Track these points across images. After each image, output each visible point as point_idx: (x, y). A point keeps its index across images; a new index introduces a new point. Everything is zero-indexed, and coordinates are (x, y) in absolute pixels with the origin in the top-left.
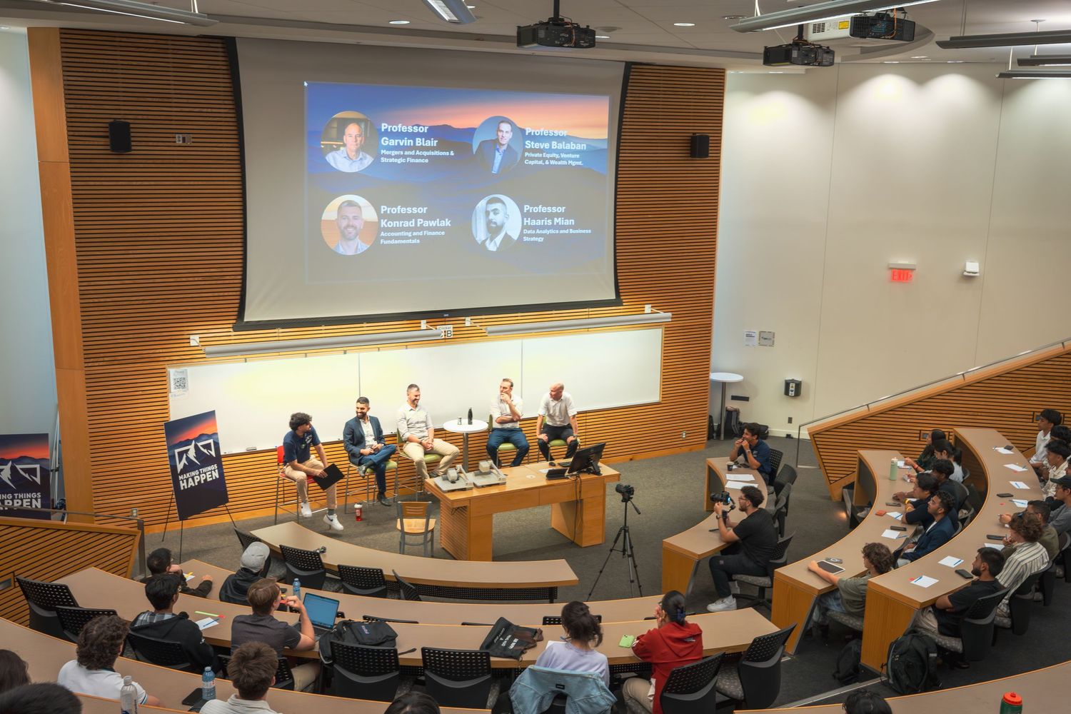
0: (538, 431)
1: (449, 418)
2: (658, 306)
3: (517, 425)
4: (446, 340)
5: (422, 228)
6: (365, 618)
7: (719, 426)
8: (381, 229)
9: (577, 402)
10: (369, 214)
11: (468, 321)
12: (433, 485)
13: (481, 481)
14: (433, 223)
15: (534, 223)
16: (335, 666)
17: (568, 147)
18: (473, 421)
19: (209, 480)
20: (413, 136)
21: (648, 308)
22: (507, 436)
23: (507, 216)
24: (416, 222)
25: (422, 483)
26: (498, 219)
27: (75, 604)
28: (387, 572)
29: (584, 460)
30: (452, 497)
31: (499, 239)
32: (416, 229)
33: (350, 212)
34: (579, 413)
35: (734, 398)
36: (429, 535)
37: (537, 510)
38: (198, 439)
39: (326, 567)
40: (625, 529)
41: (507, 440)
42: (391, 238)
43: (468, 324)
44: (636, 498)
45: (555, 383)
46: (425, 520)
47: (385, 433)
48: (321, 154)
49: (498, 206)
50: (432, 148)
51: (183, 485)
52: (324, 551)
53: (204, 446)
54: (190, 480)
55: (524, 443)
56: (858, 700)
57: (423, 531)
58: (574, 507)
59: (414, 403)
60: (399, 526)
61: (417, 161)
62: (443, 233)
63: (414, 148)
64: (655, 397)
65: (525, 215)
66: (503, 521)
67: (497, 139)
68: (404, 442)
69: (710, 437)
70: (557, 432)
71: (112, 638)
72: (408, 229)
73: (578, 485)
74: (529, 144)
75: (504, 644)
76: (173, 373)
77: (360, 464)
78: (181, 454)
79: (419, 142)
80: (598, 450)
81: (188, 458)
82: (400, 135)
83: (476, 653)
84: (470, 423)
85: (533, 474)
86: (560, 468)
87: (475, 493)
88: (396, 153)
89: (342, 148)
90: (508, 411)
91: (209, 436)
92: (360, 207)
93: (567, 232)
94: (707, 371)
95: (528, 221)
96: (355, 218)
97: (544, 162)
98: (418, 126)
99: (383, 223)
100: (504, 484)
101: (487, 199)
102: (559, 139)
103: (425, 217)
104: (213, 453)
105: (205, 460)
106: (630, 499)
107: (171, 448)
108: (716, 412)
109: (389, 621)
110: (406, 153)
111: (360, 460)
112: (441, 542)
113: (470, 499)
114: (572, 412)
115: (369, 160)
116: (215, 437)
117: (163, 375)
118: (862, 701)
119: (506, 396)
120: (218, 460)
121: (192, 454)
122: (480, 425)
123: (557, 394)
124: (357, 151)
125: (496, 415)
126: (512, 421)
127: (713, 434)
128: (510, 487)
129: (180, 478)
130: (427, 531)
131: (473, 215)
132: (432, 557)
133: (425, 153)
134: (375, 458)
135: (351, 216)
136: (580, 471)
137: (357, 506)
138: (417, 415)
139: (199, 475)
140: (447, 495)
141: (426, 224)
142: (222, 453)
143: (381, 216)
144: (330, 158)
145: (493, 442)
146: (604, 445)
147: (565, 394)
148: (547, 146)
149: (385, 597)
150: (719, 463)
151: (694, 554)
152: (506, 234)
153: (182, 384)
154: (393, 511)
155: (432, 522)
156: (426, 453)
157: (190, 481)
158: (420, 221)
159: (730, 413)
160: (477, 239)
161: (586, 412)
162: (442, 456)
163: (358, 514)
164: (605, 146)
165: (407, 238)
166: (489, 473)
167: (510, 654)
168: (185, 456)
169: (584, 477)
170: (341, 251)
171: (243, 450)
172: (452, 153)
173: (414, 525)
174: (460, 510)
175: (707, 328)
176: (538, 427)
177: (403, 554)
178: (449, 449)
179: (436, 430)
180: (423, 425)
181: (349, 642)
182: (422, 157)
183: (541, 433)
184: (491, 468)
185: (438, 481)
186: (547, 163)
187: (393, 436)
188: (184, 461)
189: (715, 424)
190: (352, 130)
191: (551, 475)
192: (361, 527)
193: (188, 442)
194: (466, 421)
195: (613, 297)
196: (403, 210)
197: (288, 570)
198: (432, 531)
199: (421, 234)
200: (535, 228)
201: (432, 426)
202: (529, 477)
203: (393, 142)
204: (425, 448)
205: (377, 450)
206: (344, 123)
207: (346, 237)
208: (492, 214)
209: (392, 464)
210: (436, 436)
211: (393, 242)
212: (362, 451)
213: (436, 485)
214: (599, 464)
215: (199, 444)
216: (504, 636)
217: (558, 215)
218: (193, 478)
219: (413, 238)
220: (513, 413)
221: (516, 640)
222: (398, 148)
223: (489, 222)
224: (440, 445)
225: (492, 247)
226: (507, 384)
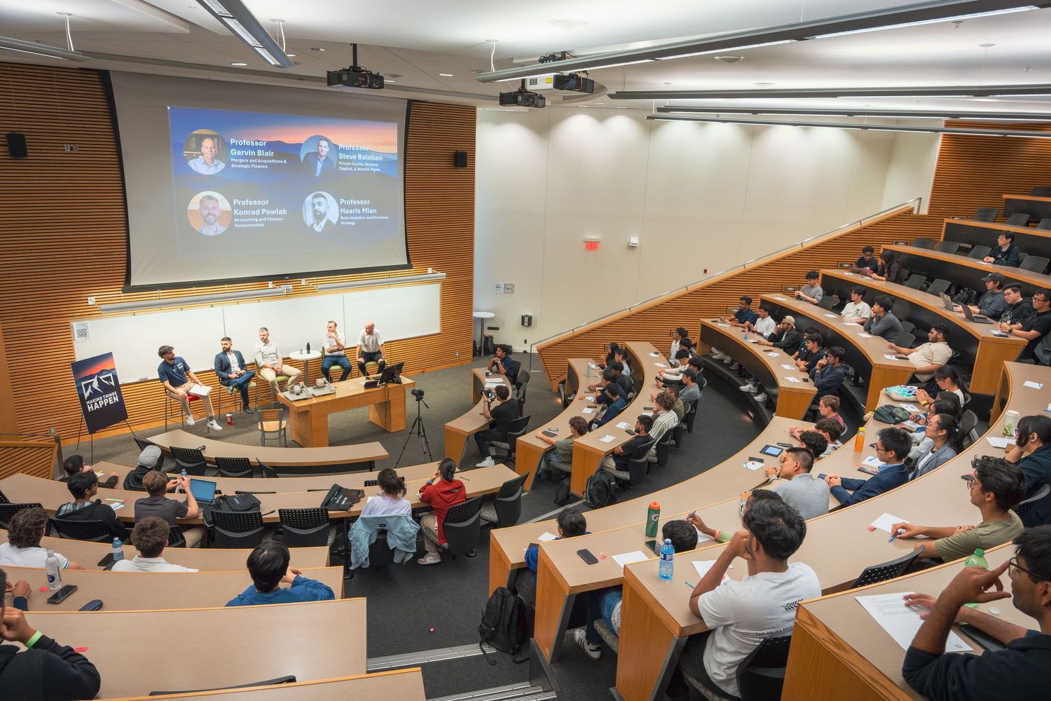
0: (357, 356)
1: (292, 350)
2: (438, 268)
3: (342, 353)
4: (288, 295)
5: (265, 215)
6: (236, 493)
7: (480, 347)
8: (234, 216)
9: (385, 335)
10: (224, 205)
11: (303, 282)
12: (283, 397)
13: (318, 392)
14: (273, 212)
15: (347, 211)
16: (216, 528)
17: (370, 158)
18: (311, 351)
19: (111, 403)
20: (255, 148)
21: (430, 270)
22: (336, 360)
23: (328, 207)
24: (261, 212)
25: (275, 396)
26: (322, 209)
27: (7, 501)
28: (252, 459)
29: (390, 374)
30: (297, 404)
31: (323, 223)
32: (261, 216)
33: (210, 204)
34: (385, 343)
35: (489, 328)
36: (282, 432)
37: (360, 409)
38: (101, 373)
39: (206, 459)
40: (419, 419)
41: (335, 363)
42: (242, 223)
43: (303, 283)
44: (425, 398)
45: (368, 323)
46: (278, 422)
47: (246, 362)
48: (184, 162)
49: (321, 199)
50: (270, 158)
51: (90, 408)
52: (204, 448)
53: (105, 379)
54: (96, 404)
55: (347, 365)
56: (565, 516)
57: (278, 429)
58: (385, 407)
59: (265, 341)
60: (260, 427)
61: (259, 167)
62: (282, 219)
63: (256, 157)
64: (438, 330)
65: (340, 206)
66: (335, 419)
67: (318, 152)
68: (260, 368)
69: (474, 355)
70: (370, 356)
71: (36, 524)
72: (255, 216)
73: (386, 391)
74: (341, 156)
75: (337, 502)
76: (76, 325)
77: (228, 385)
78: (86, 386)
79: (260, 153)
80: (399, 367)
81: (92, 388)
82: (245, 147)
83: (318, 509)
84: (308, 352)
85: (355, 386)
86: (373, 380)
87: (314, 401)
88: (243, 161)
89: (200, 157)
90: (335, 344)
91: (109, 371)
92: (217, 200)
93: (372, 218)
94: (471, 310)
95: (343, 211)
96: (214, 208)
97: (353, 169)
98: (259, 141)
99: (236, 212)
100: (335, 393)
101: (313, 195)
102: (364, 152)
103: (266, 207)
104: (113, 383)
105: (106, 389)
106: (421, 398)
107: (78, 381)
108: (478, 339)
109: (255, 493)
110: (250, 161)
111: (229, 382)
112: (291, 436)
113: (310, 406)
114: (380, 342)
115: (222, 166)
116: (113, 371)
117: (68, 327)
118: (568, 516)
119: (333, 334)
120: (117, 388)
121: (96, 385)
122: (315, 354)
123: (370, 330)
124: (213, 159)
125: (327, 347)
126: (338, 350)
127: (476, 353)
128: (338, 396)
129: (88, 403)
130: (281, 429)
131: (304, 208)
132: (286, 447)
133: (265, 161)
134: (240, 381)
135: (210, 207)
136: (387, 382)
137: (228, 415)
138: (267, 349)
139: (103, 400)
140: (294, 403)
141: (268, 212)
142: (120, 383)
143: (233, 207)
144: (192, 164)
145: (326, 365)
146: (403, 363)
147: (375, 330)
148: (354, 157)
149: (252, 477)
150: (481, 372)
151: (466, 432)
152: (328, 219)
153: (83, 333)
154: (256, 417)
155: (284, 423)
156: (277, 376)
157: (94, 405)
158: (264, 211)
159: (487, 338)
160: (307, 223)
161: (390, 342)
162: (290, 377)
163: (229, 421)
164: (395, 158)
165: (254, 223)
166: (324, 387)
167: (342, 508)
168: (90, 387)
169: (390, 386)
170: (204, 232)
171: (138, 380)
172: (285, 162)
173: (271, 426)
174: (304, 413)
175: (470, 282)
176: (357, 354)
177: (263, 445)
178: (294, 372)
179: (284, 359)
180: (275, 355)
181: (225, 510)
182: (263, 164)
183: (359, 357)
184: (325, 383)
185: (287, 394)
186: (355, 169)
187: (254, 364)
188: (89, 390)
189: (478, 346)
190: (208, 143)
191: (367, 386)
192: (232, 429)
193: (92, 377)
194: (305, 351)
195: (405, 262)
196: (251, 203)
197: (177, 463)
198: (285, 429)
199: (265, 219)
200: (348, 215)
201: (281, 357)
202: (352, 387)
203: (239, 153)
204: (276, 372)
205: (241, 375)
206: (201, 138)
207: (206, 222)
208: (317, 205)
209: (253, 384)
210: (284, 363)
211: (244, 225)
212: (230, 375)
213: (286, 397)
214: (401, 376)
215: (101, 378)
216: (337, 496)
217: (365, 206)
218: (98, 403)
219: (259, 222)
220: (339, 344)
221: (346, 498)
222: (244, 157)
223: (315, 212)
224: (287, 369)
225: (318, 229)
226: (332, 325)
